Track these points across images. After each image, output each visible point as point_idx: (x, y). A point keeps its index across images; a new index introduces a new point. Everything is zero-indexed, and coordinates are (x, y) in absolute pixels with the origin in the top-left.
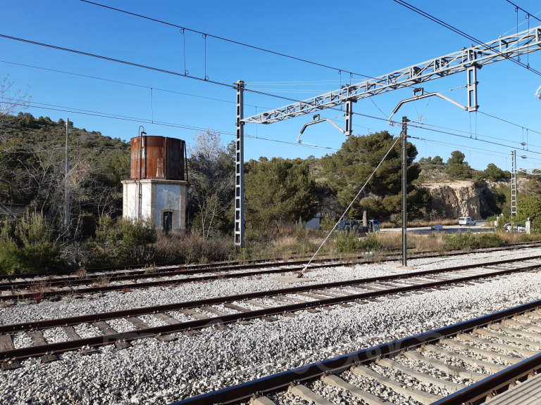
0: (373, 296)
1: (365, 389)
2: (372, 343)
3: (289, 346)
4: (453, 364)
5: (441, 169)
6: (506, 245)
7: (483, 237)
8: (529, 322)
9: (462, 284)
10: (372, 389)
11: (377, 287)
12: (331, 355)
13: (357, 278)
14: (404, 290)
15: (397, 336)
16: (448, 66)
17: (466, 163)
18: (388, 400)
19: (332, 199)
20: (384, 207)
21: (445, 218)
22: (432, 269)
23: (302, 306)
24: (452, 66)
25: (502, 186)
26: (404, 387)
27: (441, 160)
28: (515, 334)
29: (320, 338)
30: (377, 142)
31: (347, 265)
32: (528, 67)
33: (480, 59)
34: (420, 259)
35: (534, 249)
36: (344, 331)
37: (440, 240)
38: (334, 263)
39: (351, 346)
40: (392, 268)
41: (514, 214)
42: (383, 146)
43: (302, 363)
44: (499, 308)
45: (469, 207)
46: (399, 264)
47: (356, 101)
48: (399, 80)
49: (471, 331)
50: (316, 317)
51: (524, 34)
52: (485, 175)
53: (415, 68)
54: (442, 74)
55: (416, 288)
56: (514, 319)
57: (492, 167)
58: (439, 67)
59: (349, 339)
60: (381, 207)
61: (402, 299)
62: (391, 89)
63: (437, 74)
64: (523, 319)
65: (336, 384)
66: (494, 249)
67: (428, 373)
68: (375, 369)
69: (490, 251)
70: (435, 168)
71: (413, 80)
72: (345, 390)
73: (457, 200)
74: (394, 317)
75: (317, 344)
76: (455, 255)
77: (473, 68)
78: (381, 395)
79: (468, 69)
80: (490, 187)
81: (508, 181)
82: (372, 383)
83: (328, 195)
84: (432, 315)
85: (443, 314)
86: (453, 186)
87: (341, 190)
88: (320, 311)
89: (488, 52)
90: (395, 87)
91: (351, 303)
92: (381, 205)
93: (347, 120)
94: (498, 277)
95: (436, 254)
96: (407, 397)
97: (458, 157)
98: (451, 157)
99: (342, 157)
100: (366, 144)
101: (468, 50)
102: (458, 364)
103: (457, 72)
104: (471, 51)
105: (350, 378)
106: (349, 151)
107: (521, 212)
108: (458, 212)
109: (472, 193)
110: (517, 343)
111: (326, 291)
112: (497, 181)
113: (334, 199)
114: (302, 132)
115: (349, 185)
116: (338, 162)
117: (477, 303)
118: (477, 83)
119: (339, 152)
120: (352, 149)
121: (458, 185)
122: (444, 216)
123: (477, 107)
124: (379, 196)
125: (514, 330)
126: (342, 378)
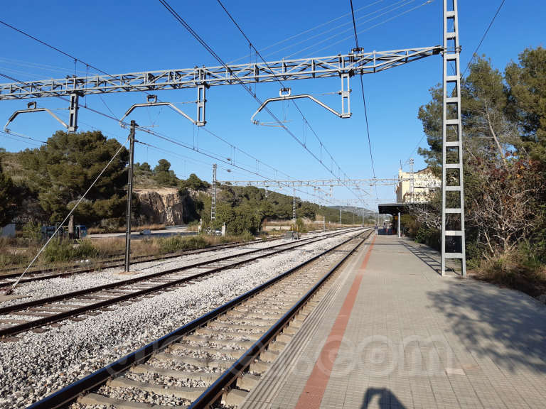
0: (104, 305)
1: (129, 399)
2: (120, 353)
3: (17, 375)
4: (201, 357)
5: (149, 176)
6: (209, 247)
7: (191, 240)
8: (247, 310)
9: (185, 284)
10: (135, 398)
11: (105, 296)
12: (78, 374)
13: (80, 289)
14: (134, 295)
15: (143, 341)
16: (180, 80)
17: (173, 172)
18: (154, 404)
19: (30, 201)
20: (95, 212)
21: (153, 223)
22: (153, 273)
23: (25, 327)
24: (184, 81)
25: (201, 194)
26: (166, 388)
27: (149, 167)
28: (240, 322)
29: (55, 359)
30: (90, 141)
31: (63, 276)
32: (255, 96)
33: (209, 80)
34: (140, 264)
35: (232, 250)
36: (81, 347)
37: (155, 245)
38: (46, 275)
39: (99, 360)
40: (113, 275)
41: (213, 220)
42: (96, 147)
43: (49, 389)
44: (221, 302)
45: (173, 213)
46: (119, 270)
47: (82, 95)
48: (133, 83)
49: (206, 325)
50: (47, 336)
51: (246, 67)
52: (187, 184)
53: (149, 74)
54: (174, 86)
55: (146, 292)
56: (235, 309)
57: (193, 177)
58: (172, 78)
59: (87, 354)
60: (91, 211)
61: (135, 304)
62: (124, 90)
63: (171, 85)
64: (242, 309)
65: (97, 402)
66: (201, 250)
67: (182, 370)
68: (132, 378)
69: (199, 253)
70: (143, 174)
71: (147, 87)
72: (108, 406)
73: (164, 206)
74: (130, 324)
75: (52, 367)
76: (171, 257)
77: (203, 87)
78: (146, 401)
79: (199, 87)
80: (191, 195)
81: (205, 190)
82: (134, 392)
83: (26, 197)
84: (165, 316)
85: (174, 314)
86: (160, 192)
87: (44, 192)
88: (49, 330)
89: (215, 74)
90: (127, 89)
91: (82, 316)
92: (92, 209)
93: (72, 115)
94: (211, 275)
95: (153, 258)
96: (170, 396)
97: (165, 165)
98: (158, 164)
99: (47, 154)
100: (77, 143)
101: (200, 69)
102: (205, 356)
103: (188, 87)
104: (202, 71)
105: (109, 393)
106: (56, 147)
107: (219, 217)
108: (164, 217)
109: (177, 200)
110: (244, 329)
111: (47, 306)
112: (196, 190)
113: (32, 202)
114: (11, 120)
115: (55, 186)
116: (42, 158)
117: (199, 300)
118: (205, 101)
119: (43, 148)
120: (60, 146)
121: (165, 192)
122: (152, 221)
123: (205, 123)
124: (90, 199)
125: (238, 319)
126: (100, 394)
